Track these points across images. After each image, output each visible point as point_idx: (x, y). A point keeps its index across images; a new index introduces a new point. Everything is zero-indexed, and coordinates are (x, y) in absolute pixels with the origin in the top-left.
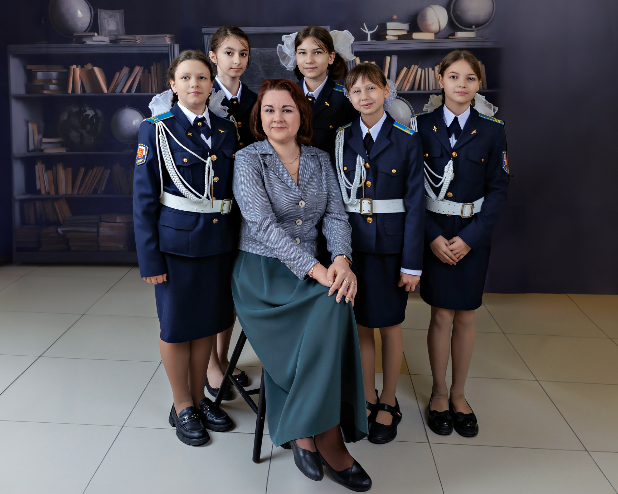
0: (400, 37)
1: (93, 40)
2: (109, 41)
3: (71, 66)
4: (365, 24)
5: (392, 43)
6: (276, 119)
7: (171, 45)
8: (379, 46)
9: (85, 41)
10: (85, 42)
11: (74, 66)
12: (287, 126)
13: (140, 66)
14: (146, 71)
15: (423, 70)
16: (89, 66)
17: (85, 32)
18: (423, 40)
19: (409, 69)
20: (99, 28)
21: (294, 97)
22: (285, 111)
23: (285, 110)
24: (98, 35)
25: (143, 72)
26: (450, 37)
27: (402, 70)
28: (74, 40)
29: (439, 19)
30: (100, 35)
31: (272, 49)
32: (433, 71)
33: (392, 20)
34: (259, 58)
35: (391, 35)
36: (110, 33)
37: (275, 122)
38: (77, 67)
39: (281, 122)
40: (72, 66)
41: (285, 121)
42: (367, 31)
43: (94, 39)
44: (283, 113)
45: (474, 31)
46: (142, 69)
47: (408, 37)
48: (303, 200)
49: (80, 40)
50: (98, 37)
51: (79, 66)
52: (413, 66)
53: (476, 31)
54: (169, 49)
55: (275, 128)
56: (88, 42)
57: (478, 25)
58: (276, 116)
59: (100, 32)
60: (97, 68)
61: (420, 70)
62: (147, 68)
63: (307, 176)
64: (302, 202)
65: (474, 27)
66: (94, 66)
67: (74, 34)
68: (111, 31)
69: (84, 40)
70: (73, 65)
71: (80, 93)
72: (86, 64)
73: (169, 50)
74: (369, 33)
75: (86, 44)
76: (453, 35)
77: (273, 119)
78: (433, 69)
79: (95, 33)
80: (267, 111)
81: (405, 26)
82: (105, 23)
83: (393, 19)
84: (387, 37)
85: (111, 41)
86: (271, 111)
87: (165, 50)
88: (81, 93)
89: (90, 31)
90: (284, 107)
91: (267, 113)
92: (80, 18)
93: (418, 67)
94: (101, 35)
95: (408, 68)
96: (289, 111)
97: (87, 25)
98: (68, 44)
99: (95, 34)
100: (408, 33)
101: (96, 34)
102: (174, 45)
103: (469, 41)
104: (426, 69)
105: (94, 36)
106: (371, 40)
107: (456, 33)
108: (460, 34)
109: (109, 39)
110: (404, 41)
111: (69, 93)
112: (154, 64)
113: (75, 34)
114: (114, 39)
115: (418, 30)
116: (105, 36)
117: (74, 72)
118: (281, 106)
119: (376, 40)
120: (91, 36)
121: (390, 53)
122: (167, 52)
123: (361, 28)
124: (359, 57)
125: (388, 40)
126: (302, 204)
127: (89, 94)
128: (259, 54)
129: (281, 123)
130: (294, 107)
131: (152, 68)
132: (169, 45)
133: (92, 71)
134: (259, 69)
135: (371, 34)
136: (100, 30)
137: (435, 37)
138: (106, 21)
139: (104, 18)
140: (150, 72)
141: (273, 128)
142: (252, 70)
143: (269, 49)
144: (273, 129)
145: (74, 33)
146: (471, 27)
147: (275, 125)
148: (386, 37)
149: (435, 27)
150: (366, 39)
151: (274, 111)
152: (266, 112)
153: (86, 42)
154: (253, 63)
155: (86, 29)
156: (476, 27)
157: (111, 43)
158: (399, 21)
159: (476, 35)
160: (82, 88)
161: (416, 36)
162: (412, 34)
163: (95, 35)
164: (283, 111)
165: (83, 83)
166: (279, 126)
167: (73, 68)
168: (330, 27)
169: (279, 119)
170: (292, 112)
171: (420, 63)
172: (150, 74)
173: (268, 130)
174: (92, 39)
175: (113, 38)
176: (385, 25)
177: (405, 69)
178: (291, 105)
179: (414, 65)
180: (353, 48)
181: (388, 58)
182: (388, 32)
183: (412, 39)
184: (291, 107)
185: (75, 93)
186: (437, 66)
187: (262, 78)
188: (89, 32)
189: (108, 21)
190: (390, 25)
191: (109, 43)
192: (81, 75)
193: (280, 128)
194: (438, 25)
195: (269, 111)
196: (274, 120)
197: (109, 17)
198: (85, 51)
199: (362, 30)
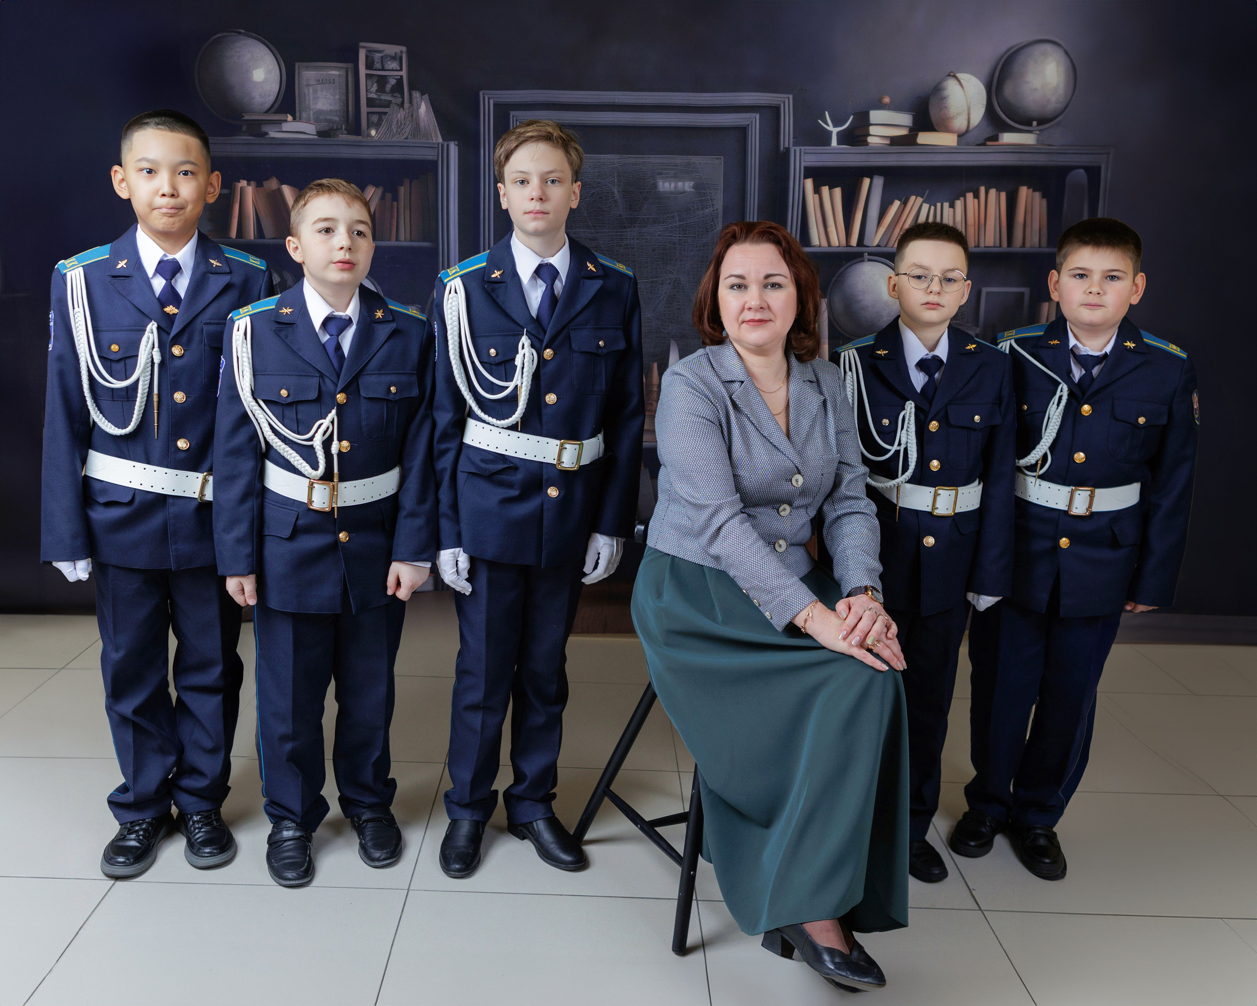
0: (895, 141)
1: (283, 130)
2: (315, 131)
3: (237, 183)
4: (827, 113)
5: (878, 151)
6: (753, 303)
7: (442, 145)
8: (852, 157)
9: (266, 131)
10: (267, 133)
11: (243, 183)
12: (772, 317)
13: (377, 186)
14: (389, 196)
15: (933, 208)
16: (273, 184)
17: (267, 112)
18: (938, 147)
19: (905, 203)
20: (297, 105)
21: (787, 257)
22: (769, 287)
24: (294, 119)
25: (383, 198)
26: (988, 143)
27: (890, 206)
28: (244, 128)
29: (970, 107)
30: (297, 119)
31: (644, 157)
32: (951, 210)
33: (880, 106)
34: (616, 175)
35: (877, 135)
36: (318, 118)
38: (249, 184)
39: (761, 308)
40: (239, 182)
41: (769, 308)
42: (830, 128)
43: (286, 127)
44: (765, 289)
45: (1035, 132)
46: (380, 191)
47: (909, 140)
48: (799, 473)
49: (256, 129)
50: (293, 123)
51: (253, 183)
52: (913, 198)
53: (1038, 132)
54: (438, 152)
55: (749, 321)
56: (273, 134)
57: (1042, 121)
58: (752, 296)
59: (297, 114)
60: (289, 186)
61: (926, 207)
62: (390, 190)
63: (805, 423)
64: (798, 477)
65: (1035, 123)
66: (282, 184)
67: (244, 117)
68: (321, 112)
69: (265, 128)
70: (241, 180)
71: (253, 238)
72: (267, 179)
73: (438, 156)
74: (835, 131)
75: (269, 138)
76: (995, 138)
77: (746, 303)
78: (952, 206)
79: (288, 115)
80: (732, 287)
81: (905, 119)
82: (308, 94)
83: (883, 104)
84: (870, 140)
85: (321, 134)
86: (740, 286)
87: (429, 155)
88: (255, 239)
90: (768, 276)
91: (733, 291)
92: (256, 83)
93: (924, 202)
94: (300, 120)
95: (903, 202)
96: (777, 286)
97: (272, 98)
98: (232, 137)
99: (287, 117)
100: (909, 132)
101: (290, 118)
102: (448, 146)
103: (1024, 151)
104: (939, 205)
105: (286, 121)
106: (838, 143)
107: (1000, 135)
108: (1008, 138)
109: (316, 127)
110: (901, 149)
111: (231, 238)
112: (407, 181)
113: (246, 117)
114: (327, 128)
115: (930, 127)
116: (308, 121)
117: (242, 195)
118: (762, 275)
119: (849, 145)
120: (280, 122)
121: (871, 172)
122: (435, 158)
123: (820, 121)
124: (812, 179)
125: (870, 145)
126: (797, 481)
127: (272, 240)
128: (616, 167)
129: (761, 310)
130: (786, 276)
131: (402, 190)
132: (438, 144)
133: (279, 193)
134: (614, 197)
135: (838, 133)
136: (297, 109)
137: (959, 143)
138: (311, 91)
139: (308, 85)
140: (395, 198)
141: (744, 323)
142: (601, 198)
143: (638, 157)
144: (744, 325)
145: (244, 115)
146: (1031, 125)
147: (748, 315)
148: (867, 138)
149: (960, 123)
150: (828, 142)
151: (746, 287)
152: (731, 290)
153: (269, 132)
154: (603, 186)
155: (269, 109)
156: (1038, 124)
157: (319, 137)
158: (894, 107)
159: (1038, 141)
160: (257, 229)
161: (924, 138)
162: (916, 135)
163: (288, 120)
164: (765, 286)
165: (261, 219)
166: (758, 316)
167: (241, 188)
168: (760, 115)
169: (758, 303)
170: (782, 287)
171: (927, 192)
172: (396, 203)
173: (736, 326)
174: (281, 128)
175: (324, 126)
176: (866, 115)
177: (897, 204)
178: (781, 273)
179: (914, 197)
180: (802, 161)
181: (866, 182)
182: (873, 130)
183: (916, 144)
184: (782, 278)
185: (242, 238)
186: (959, 199)
187: (620, 215)
188: (276, 112)
189: (315, 91)
190: (875, 116)
191: (316, 137)
192: (256, 201)
193: (761, 321)
194: (967, 118)
195: (735, 287)
196: (747, 306)
197: (318, 83)
198: (265, 152)
199: (821, 125)
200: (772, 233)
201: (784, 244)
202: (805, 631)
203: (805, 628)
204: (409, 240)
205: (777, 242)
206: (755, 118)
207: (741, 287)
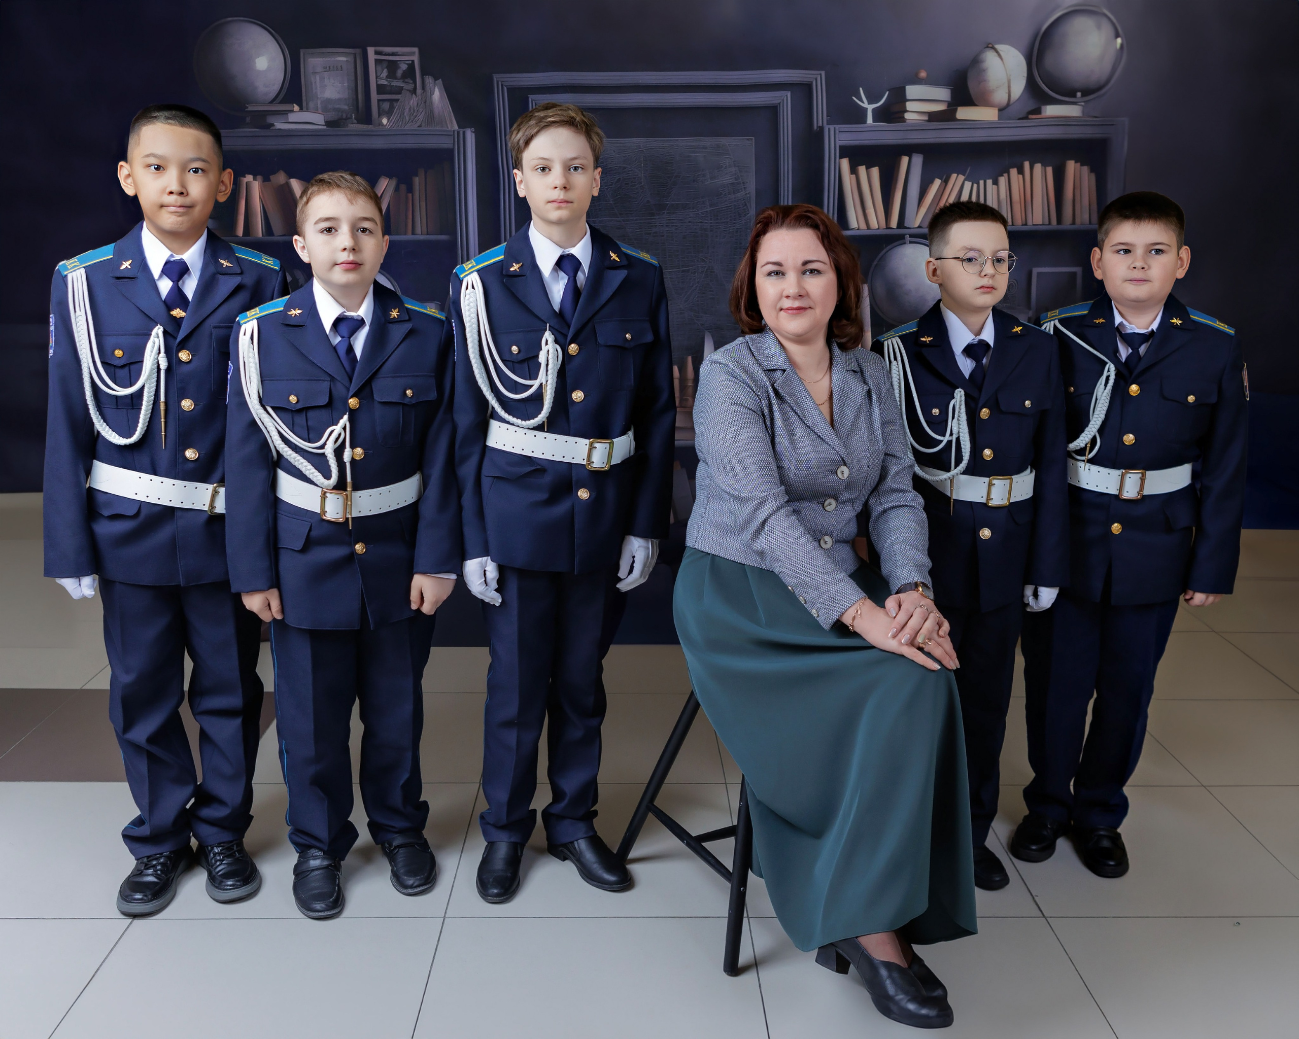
0: (933, 117)
1: (290, 121)
2: (324, 122)
3: (242, 178)
4: (861, 89)
5: (916, 128)
6: (791, 291)
7: (458, 133)
8: (887, 135)
9: (273, 122)
10: (273, 125)
11: (249, 178)
12: (812, 305)
13: (390, 176)
14: (403, 187)
15: (975, 185)
16: (280, 178)
17: (272, 102)
18: (976, 122)
19: (946, 182)
20: (304, 94)
21: (826, 242)
22: (808, 273)
23: (808, 269)
24: (301, 109)
25: (397, 189)
26: (1030, 116)
27: (931, 185)
28: (248, 120)
29: (1010, 80)
30: (304, 109)
31: (671, 140)
32: (995, 187)
33: (916, 81)
34: (642, 159)
35: (915, 111)
36: (327, 106)
37: (788, 297)
38: (255, 179)
39: (800, 296)
40: (245, 177)
41: (808, 295)
42: (865, 104)
43: (292, 117)
44: (804, 276)
45: (1079, 104)
46: (394, 182)
47: (946, 116)
48: (845, 464)
49: (261, 120)
50: (300, 113)
51: (259, 177)
52: (954, 176)
53: (1083, 104)
54: (454, 140)
55: (788, 309)
56: (279, 125)
57: (1087, 92)
58: (790, 284)
59: (304, 104)
60: (297, 180)
61: (968, 185)
62: (404, 181)
63: (850, 414)
64: (844, 468)
65: (1079, 94)
66: (291, 177)
67: (248, 108)
68: (329, 101)
69: (270, 119)
70: (246, 175)
71: (260, 235)
72: (274, 173)
74: (870, 108)
75: (275, 129)
76: (1038, 111)
77: (783, 290)
78: (996, 183)
79: (294, 105)
80: (769, 274)
81: (943, 94)
82: (315, 82)
83: (919, 79)
84: (907, 116)
85: (328, 124)
87: (445, 143)
88: (263, 236)
89: (283, 102)
90: (805, 263)
91: (771, 278)
92: (260, 71)
93: (965, 180)
94: (307, 110)
95: (943, 180)
96: (816, 272)
97: (276, 87)
98: (236, 130)
99: (294, 107)
100: (948, 107)
101: (296, 108)
102: (464, 133)
103: (1069, 123)
104: (982, 182)
105: (292, 111)
106: (874, 121)
107: (1043, 107)
108: (1051, 110)
109: (324, 117)
110: (940, 125)
111: (238, 236)
112: (421, 172)
113: (250, 108)
114: (336, 118)
115: (969, 101)
116: (316, 111)
117: (248, 189)
118: (800, 262)
119: (885, 122)
120: (286, 113)
121: (909, 150)
122: (451, 146)
123: (854, 98)
124: (848, 159)
125: (907, 121)
126: (842, 473)
127: (279, 237)
128: (641, 151)
129: (800, 297)
130: (825, 262)
131: (416, 180)
132: (454, 131)
133: (288, 188)
134: (641, 183)
135: (874, 110)
136: (304, 98)
137: (1000, 117)
138: (318, 79)
139: (315, 73)
140: (410, 190)
142: (627, 184)
143: (665, 141)
144: (782, 312)
145: (247, 105)
146: (1074, 96)
147: (787, 303)
148: (904, 114)
149: (1000, 97)
150: (864, 121)
151: (783, 274)
152: (768, 277)
153: (275, 124)
154: (629, 171)
155: (274, 98)
156: (1083, 96)
157: (327, 127)
158: (930, 81)
159: (1083, 112)
160: (265, 226)
161: (963, 113)
162: (956, 110)
163: (294, 110)
164: (804, 273)
165: (268, 214)
166: (797, 304)
167: (246, 182)
168: (791, 93)
169: (797, 291)
170: (821, 273)
171: (969, 169)
172: (411, 194)
173: (774, 313)
174: (288, 118)
175: (332, 116)
176: (902, 91)
177: (937, 182)
178: (820, 259)
179: (956, 175)
180: (837, 140)
181: (905, 160)
182: (910, 106)
183: (955, 120)
184: (821, 263)
185: (250, 235)
186: (1003, 176)
187: (648, 202)
188: (281, 102)
189: (322, 79)
190: (912, 91)
191: (325, 127)
192: (263, 194)
193: (799, 309)
194: (1007, 91)
195: (773, 274)
196: (785, 294)
197: (325, 70)
198: (271, 144)
199: (854, 100)
200: (809, 218)
201: (821, 228)
202: (852, 629)
203: (853, 626)
204: (426, 233)
205: (815, 226)
206: (787, 96)
207: (778, 272)
